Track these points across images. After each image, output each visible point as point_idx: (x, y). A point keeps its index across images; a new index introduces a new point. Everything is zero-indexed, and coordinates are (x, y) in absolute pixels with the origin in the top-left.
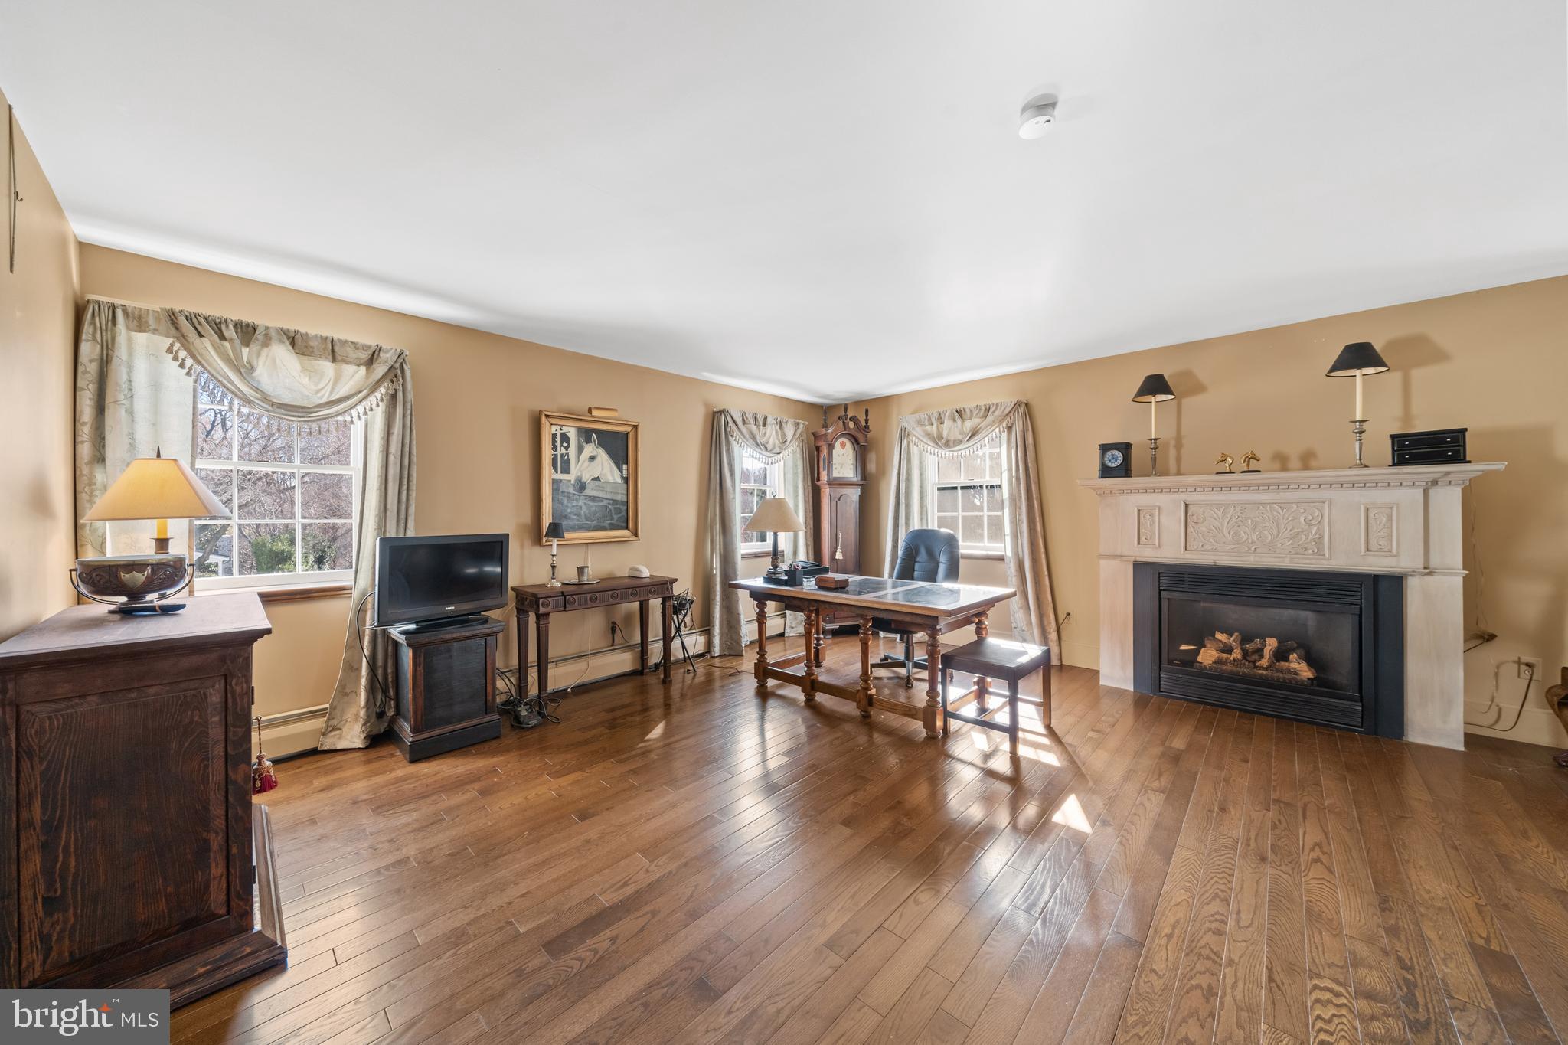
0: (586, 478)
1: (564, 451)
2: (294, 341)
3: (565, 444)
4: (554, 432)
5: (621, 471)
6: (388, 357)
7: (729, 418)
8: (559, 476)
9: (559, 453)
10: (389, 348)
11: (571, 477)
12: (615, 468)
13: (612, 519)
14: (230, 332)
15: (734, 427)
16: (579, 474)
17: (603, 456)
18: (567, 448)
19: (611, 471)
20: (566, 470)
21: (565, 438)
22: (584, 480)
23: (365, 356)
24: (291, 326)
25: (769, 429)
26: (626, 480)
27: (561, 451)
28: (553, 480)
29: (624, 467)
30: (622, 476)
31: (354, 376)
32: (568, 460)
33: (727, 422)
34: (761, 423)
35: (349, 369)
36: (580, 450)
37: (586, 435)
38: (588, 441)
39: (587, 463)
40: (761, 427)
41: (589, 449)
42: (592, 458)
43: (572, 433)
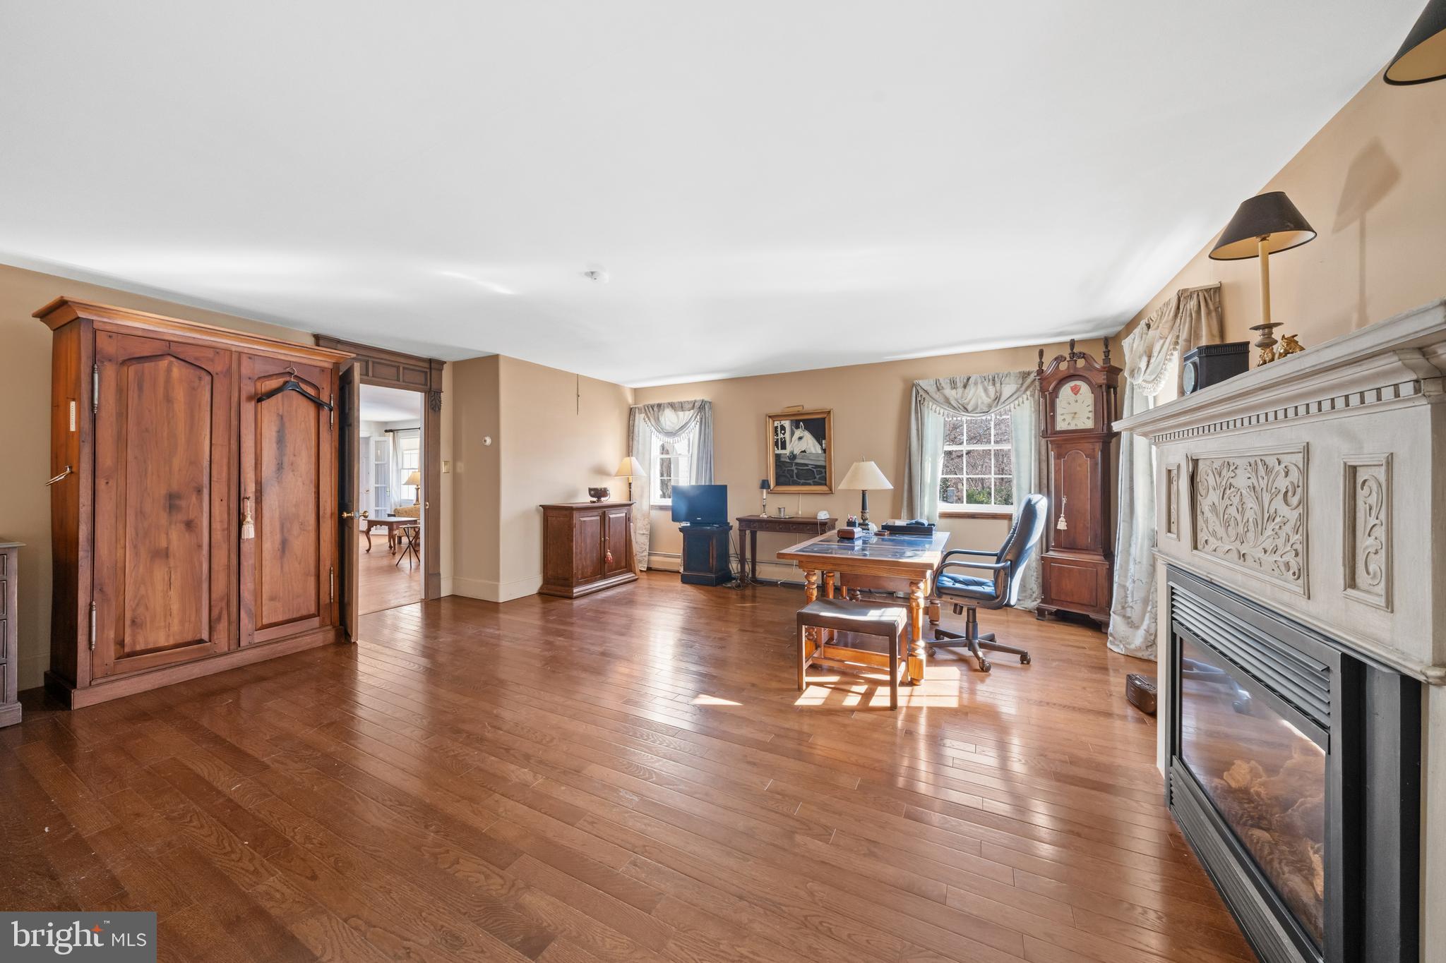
0: (797, 452)
1: (782, 436)
2: (672, 405)
3: (783, 432)
4: (776, 425)
5: (821, 445)
6: (697, 405)
7: (919, 388)
8: (780, 452)
9: (779, 437)
10: (698, 396)
11: (787, 452)
12: (817, 443)
13: (815, 478)
14: (655, 409)
15: (924, 395)
16: (792, 449)
17: (808, 437)
18: (784, 434)
19: (814, 446)
20: (784, 447)
21: (783, 428)
22: (795, 453)
23: (691, 405)
24: (670, 401)
25: (971, 391)
26: (824, 451)
27: (781, 436)
28: (776, 454)
29: (824, 442)
30: (822, 449)
31: (689, 414)
32: (785, 441)
33: (917, 392)
34: (959, 384)
35: (687, 413)
36: (792, 434)
37: (796, 424)
38: (797, 427)
39: (797, 442)
40: (960, 390)
41: (798, 433)
42: (800, 438)
43: (787, 424)
